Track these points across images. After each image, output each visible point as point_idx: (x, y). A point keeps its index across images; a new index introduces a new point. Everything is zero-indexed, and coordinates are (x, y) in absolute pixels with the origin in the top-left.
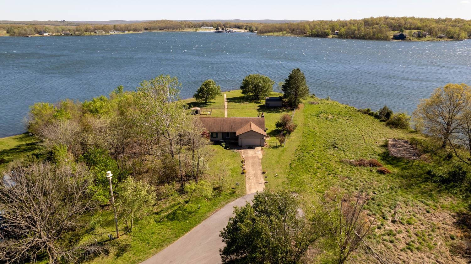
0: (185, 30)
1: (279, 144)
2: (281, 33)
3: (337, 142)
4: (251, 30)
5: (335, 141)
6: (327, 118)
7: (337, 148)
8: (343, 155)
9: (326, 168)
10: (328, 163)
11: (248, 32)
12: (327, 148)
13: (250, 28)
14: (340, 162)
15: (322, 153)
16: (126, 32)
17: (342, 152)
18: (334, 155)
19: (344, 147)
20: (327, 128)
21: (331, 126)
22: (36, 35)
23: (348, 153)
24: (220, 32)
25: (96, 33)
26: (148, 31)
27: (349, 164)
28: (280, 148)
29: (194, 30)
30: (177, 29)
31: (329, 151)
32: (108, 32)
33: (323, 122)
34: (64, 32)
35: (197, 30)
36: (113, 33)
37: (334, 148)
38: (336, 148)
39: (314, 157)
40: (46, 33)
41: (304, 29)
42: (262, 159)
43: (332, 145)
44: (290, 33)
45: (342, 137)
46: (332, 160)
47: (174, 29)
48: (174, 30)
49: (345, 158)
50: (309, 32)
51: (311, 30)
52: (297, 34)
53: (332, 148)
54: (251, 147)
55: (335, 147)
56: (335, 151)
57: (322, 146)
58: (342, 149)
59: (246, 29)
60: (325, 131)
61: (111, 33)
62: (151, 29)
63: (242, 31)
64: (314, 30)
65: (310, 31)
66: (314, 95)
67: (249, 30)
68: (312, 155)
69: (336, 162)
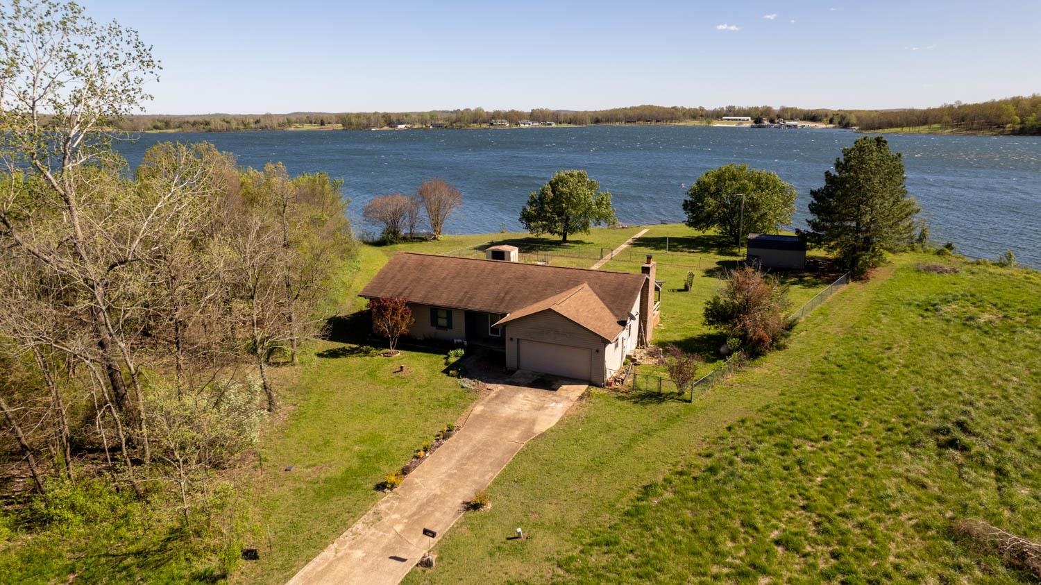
0: (681, 124)
1: (670, 387)
2: (926, 127)
3: (978, 418)
4: (844, 122)
5: (964, 413)
6: (971, 318)
7: (964, 449)
8: (987, 494)
9: (835, 555)
10: (861, 525)
11: (835, 127)
12: (900, 443)
13: (843, 118)
14: (950, 533)
15: (860, 459)
16: (554, 125)
17: (989, 478)
18: (924, 486)
19: (1010, 451)
20: (951, 355)
21: (979, 348)
22: (386, 128)
23: (1025, 492)
24: (764, 127)
25: (492, 124)
26: (600, 125)
27: (1010, 566)
28: (671, 406)
29: (704, 124)
30: (666, 120)
31: (907, 456)
32: (517, 124)
33: (944, 332)
34: (433, 122)
35: (709, 123)
36: (527, 125)
37: (940, 446)
38: (952, 451)
39: (803, 471)
40: (402, 124)
41: (999, 116)
42: (542, 435)
43: (937, 431)
44: (952, 127)
45: (1019, 403)
46: (897, 511)
47: (658, 121)
48: (659, 124)
49: (990, 516)
50: (1013, 122)
51: (1021, 116)
52: (975, 129)
53: (931, 444)
54: (547, 381)
55: (953, 444)
56: (946, 464)
57: (881, 427)
58: (990, 460)
59: (831, 122)
60: (935, 365)
61: (522, 125)
62: (608, 120)
63: (820, 126)
64: (1030, 118)
65: (1018, 120)
66: (949, 246)
67: (839, 123)
68: (799, 462)
69: (922, 528)
